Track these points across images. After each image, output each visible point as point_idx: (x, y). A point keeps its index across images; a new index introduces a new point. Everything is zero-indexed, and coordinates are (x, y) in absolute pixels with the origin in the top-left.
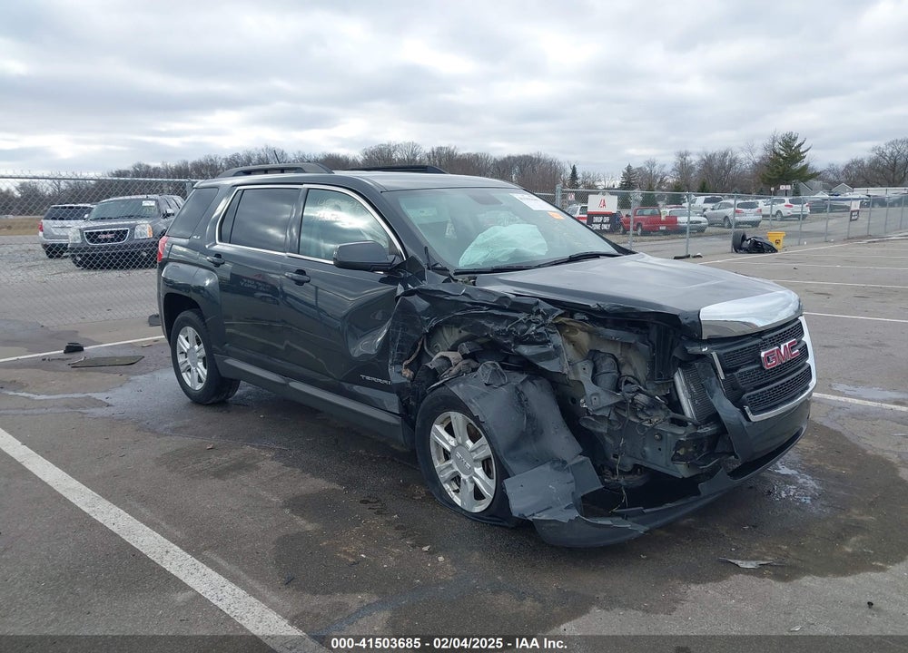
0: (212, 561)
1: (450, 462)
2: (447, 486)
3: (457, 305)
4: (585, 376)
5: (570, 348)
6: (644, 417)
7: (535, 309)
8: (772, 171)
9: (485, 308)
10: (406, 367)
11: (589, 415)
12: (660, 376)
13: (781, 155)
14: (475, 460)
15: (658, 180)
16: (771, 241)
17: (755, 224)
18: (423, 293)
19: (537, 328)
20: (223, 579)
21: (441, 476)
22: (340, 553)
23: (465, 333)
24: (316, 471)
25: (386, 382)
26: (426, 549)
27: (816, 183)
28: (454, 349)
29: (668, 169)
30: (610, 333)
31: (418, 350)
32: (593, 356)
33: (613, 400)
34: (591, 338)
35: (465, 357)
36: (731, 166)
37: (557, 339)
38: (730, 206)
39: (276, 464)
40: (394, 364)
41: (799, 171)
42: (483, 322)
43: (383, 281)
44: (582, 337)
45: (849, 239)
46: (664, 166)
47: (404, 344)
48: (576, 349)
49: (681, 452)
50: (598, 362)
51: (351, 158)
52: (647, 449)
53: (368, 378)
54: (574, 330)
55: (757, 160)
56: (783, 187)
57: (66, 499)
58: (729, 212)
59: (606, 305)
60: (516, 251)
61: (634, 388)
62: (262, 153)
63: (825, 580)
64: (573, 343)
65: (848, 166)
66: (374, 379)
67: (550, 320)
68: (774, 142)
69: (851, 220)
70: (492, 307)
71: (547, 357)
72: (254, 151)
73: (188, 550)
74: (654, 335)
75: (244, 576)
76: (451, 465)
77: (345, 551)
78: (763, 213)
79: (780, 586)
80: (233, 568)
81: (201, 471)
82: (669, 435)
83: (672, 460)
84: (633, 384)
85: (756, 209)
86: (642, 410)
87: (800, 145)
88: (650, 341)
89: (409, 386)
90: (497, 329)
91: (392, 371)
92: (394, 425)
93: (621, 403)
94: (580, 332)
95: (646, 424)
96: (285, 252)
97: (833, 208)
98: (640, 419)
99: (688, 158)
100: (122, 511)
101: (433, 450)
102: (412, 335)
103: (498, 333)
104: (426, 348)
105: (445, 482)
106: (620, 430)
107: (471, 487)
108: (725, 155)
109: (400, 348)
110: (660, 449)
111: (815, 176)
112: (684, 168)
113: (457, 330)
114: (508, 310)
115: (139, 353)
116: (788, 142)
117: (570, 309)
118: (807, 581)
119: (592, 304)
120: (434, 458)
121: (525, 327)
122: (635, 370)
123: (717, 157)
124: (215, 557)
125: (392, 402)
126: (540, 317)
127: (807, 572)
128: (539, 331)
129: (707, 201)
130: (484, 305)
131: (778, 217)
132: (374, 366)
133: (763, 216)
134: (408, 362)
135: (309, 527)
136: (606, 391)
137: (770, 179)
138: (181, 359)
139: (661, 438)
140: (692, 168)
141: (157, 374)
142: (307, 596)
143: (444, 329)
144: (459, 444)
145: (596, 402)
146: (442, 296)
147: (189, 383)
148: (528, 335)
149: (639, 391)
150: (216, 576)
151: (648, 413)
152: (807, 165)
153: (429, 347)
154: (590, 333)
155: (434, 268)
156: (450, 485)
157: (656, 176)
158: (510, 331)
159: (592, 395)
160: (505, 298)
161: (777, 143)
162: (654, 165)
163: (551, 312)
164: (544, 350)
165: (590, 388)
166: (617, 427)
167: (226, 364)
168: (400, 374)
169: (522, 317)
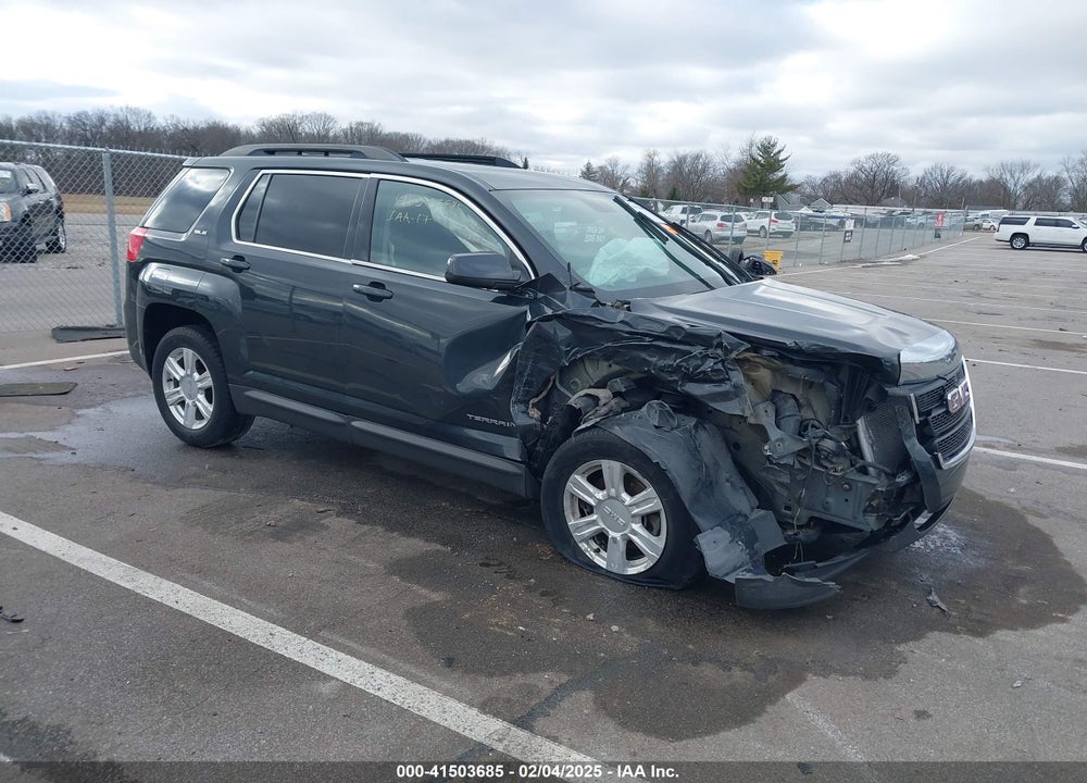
0: (340, 644)
1: (595, 517)
2: (583, 546)
3: (612, 334)
4: (768, 420)
5: (748, 387)
6: (829, 466)
7: (715, 343)
8: (749, 179)
9: (647, 339)
10: (534, 405)
11: (771, 463)
12: (846, 419)
13: (759, 162)
14: (633, 516)
15: (621, 183)
16: (768, 259)
17: (739, 240)
18: (565, 319)
19: (715, 364)
20: (367, 664)
21: (576, 535)
22: (492, 626)
23: (615, 368)
24: (407, 530)
25: (504, 423)
26: (591, 617)
27: (795, 197)
28: (601, 385)
29: (633, 170)
30: (800, 371)
31: (550, 386)
32: (774, 396)
33: (798, 447)
34: (774, 377)
35: (616, 394)
36: (704, 170)
37: (737, 377)
38: (714, 218)
39: (346, 522)
40: (518, 402)
41: (778, 181)
42: (644, 355)
43: (497, 300)
44: (764, 375)
45: (842, 262)
46: (628, 167)
47: (534, 379)
48: (756, 389)
49: (874, 503)
50: (779, 404)
51: (243, 129)
52: (830, 500)
53: (478, 418)
54: (756, 366)
55: (732, 166)
56: (765, 199)
57: (87, 573)
58: (711, 225)
59: (804, 344)
60: (646, 270)
61: (820, 432)
62: (120, 113)
63: (1018, 633)
64: (753, 382)
65: (825, 180)
66: (487, 420)
67: (733, 355)
68: (751, 147)
69: (845, 241)
70: (658, 338)
71: (724, 396)
72: (108, 110)
73: (297, 631)
74: (844, 376)
75: (392, 661)
76: (594, 521)
77: (497, 623)
78: (749, 228)
79: (979, 641)
80: (372, 652)
81: (251, 533)
82: (860, 485)
83: (865, 511)
84: (817, 428)
85: (742, 223)
86: (826, 458)
87: (779, 152)
88: (839, 381)
89: (539, 429)
90: (662, 363)
91: (515, 409)
92: (515, 475)
93: (805, 450)
94: (762, 369)
95: (831, 472)
96: (350, 259)
97: (818, 226)
98: (826, 468)
99: (656, 158)
100: (177, 586)
101: (567, 503)
102: (545, 368)
103: (661, 369)
104: (557, 384)
105: (580, 542)
106: (804, 480)
107: (622, 547)
108: (698, 157)
109: (529, 383)
110: (847, 500)
111: (793, 188)
112: (651, 170)
113: (606, 364)
114: (680, 342)
115: (69, 378)
116: (766, 148)
117: (756, 345)
118: (1003, 635)
119: (789, 342)
120: (568, 513)
121: (699, 362)
122: (814, 413)
123: (689, 159)
124: (335, 637)
125: (512, 447)
126: (719, 351)
127: (1000, 627)
128: (716, 367)
129: (684, 211)
130: (647, 335)
131: (762, 234)
132: (490, 404)
133: (749, 231)
134: (536, 400)
135: (436, 597)
136: (792, 437)
137: (745, 189)
138: (168, 389)
139: (851, 489)
140: (659, 169)
141: (114, 408)
142: (483, 680)
143: (587, 364)
144: (610, 497)
145: (781, 449)
146: (592, 323)
147: (181, 421)
148: (704, 372)
149: (824, 437)
150: (354, 661)
151: (834, 460)
152: (786, 175)
153: (561, 383)
154: (774, 370)
155: (575, 288)
156: (588, 544)
157: (619, 178)
158: (679, 366)
159: (777, 440)
160: (677, 328)
161: (754, 148)
162: (616, 165)
163: (735, 347)
164: (719, 389)
165: (774, 434)
166: (800, 477)
167: (248, 397)
168: (526, 416)
169: (697, 350)
